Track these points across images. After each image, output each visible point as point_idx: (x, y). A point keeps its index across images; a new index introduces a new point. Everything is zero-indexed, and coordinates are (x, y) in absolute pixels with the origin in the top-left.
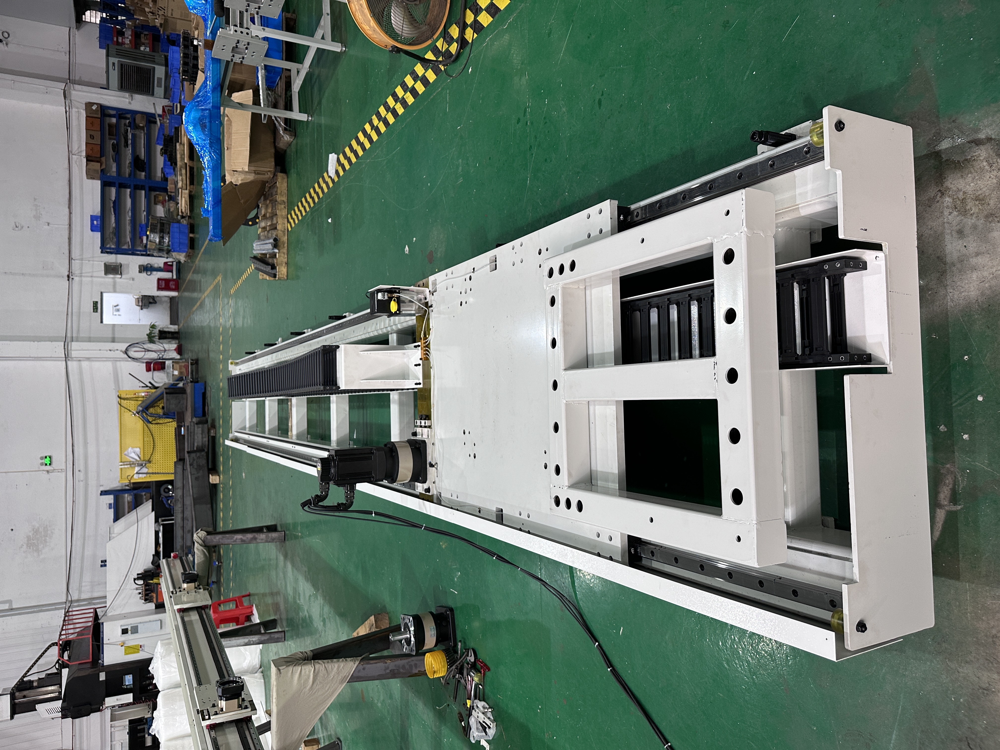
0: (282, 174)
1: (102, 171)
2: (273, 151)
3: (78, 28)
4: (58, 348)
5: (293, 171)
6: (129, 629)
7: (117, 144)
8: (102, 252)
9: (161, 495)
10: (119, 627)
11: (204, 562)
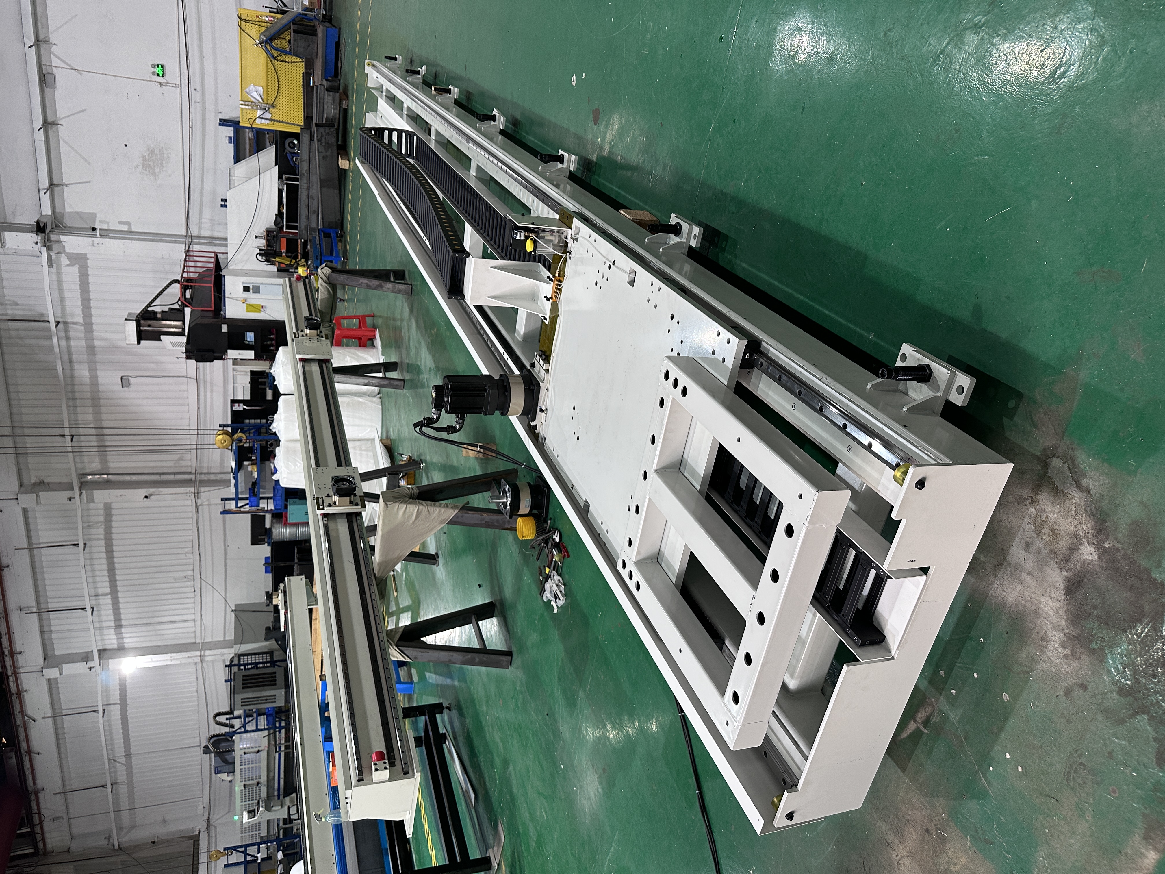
6: (251, 287)
9: (285, 149)
10: (241, 284)
11: (327, 298)
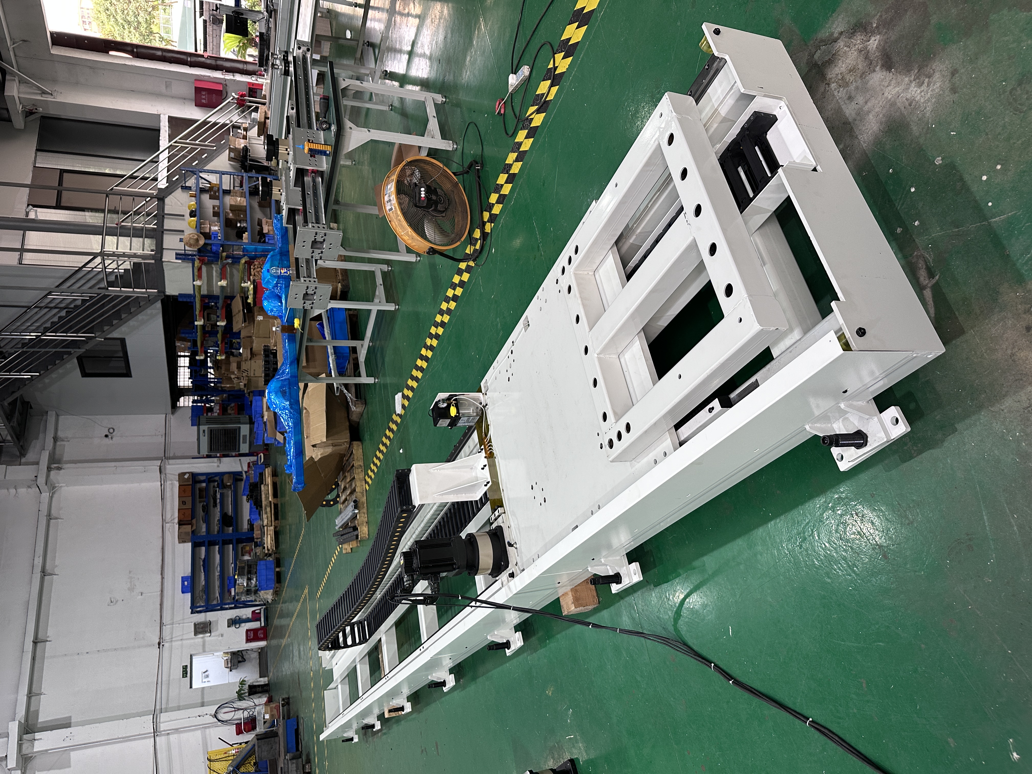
0: (357, 442)
1: (193, 532)
2: (348, 424)
3: (173, 413)
4: (147, 723)
5: (367, 437)
7: (207, 505)
8: (192, 613)
